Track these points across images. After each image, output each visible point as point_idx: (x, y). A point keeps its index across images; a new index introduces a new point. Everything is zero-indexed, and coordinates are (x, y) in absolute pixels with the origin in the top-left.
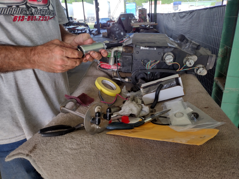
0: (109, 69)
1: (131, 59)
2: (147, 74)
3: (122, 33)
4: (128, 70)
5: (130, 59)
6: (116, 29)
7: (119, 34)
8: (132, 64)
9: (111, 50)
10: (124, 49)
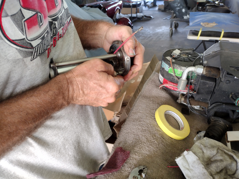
0: (175, 91)
1: (214, 86)
2: (234, 111)
3: (184, 10)
4: (204, 99)
5: (211, 85)
6: (177, 5)
7: (180, 10)
8: (213, 92)
9: (183, 68)
10: (205, 71)
